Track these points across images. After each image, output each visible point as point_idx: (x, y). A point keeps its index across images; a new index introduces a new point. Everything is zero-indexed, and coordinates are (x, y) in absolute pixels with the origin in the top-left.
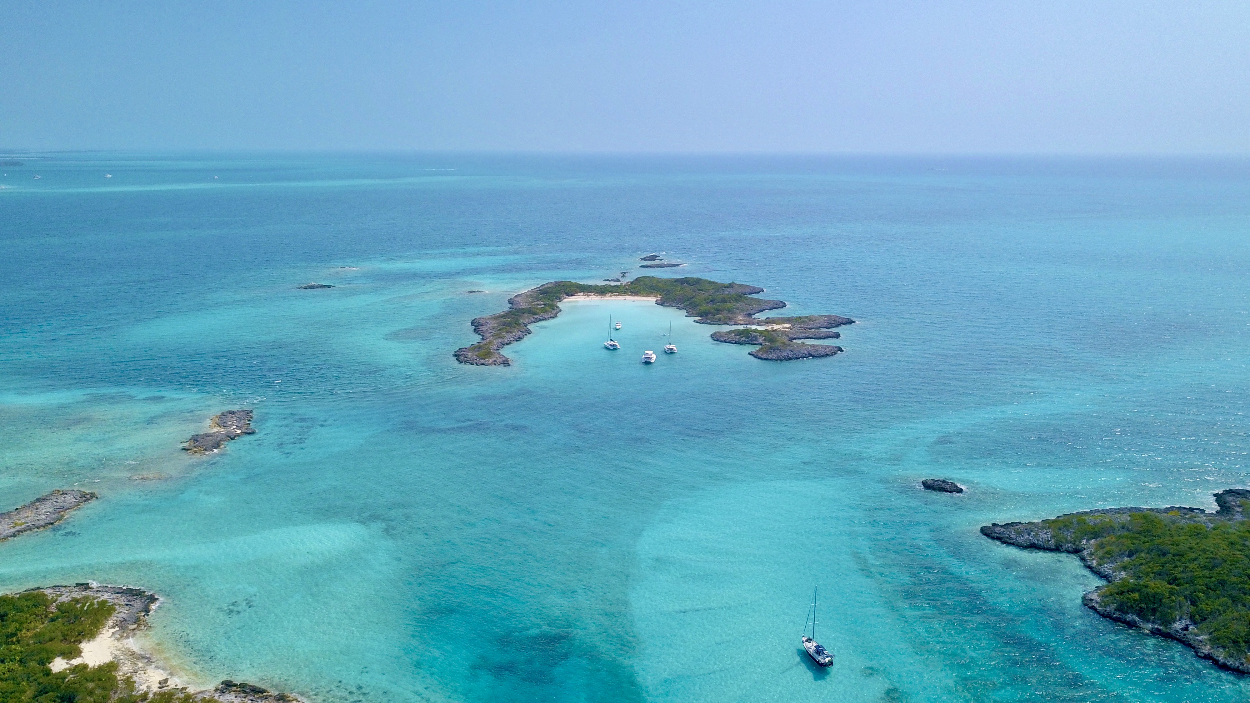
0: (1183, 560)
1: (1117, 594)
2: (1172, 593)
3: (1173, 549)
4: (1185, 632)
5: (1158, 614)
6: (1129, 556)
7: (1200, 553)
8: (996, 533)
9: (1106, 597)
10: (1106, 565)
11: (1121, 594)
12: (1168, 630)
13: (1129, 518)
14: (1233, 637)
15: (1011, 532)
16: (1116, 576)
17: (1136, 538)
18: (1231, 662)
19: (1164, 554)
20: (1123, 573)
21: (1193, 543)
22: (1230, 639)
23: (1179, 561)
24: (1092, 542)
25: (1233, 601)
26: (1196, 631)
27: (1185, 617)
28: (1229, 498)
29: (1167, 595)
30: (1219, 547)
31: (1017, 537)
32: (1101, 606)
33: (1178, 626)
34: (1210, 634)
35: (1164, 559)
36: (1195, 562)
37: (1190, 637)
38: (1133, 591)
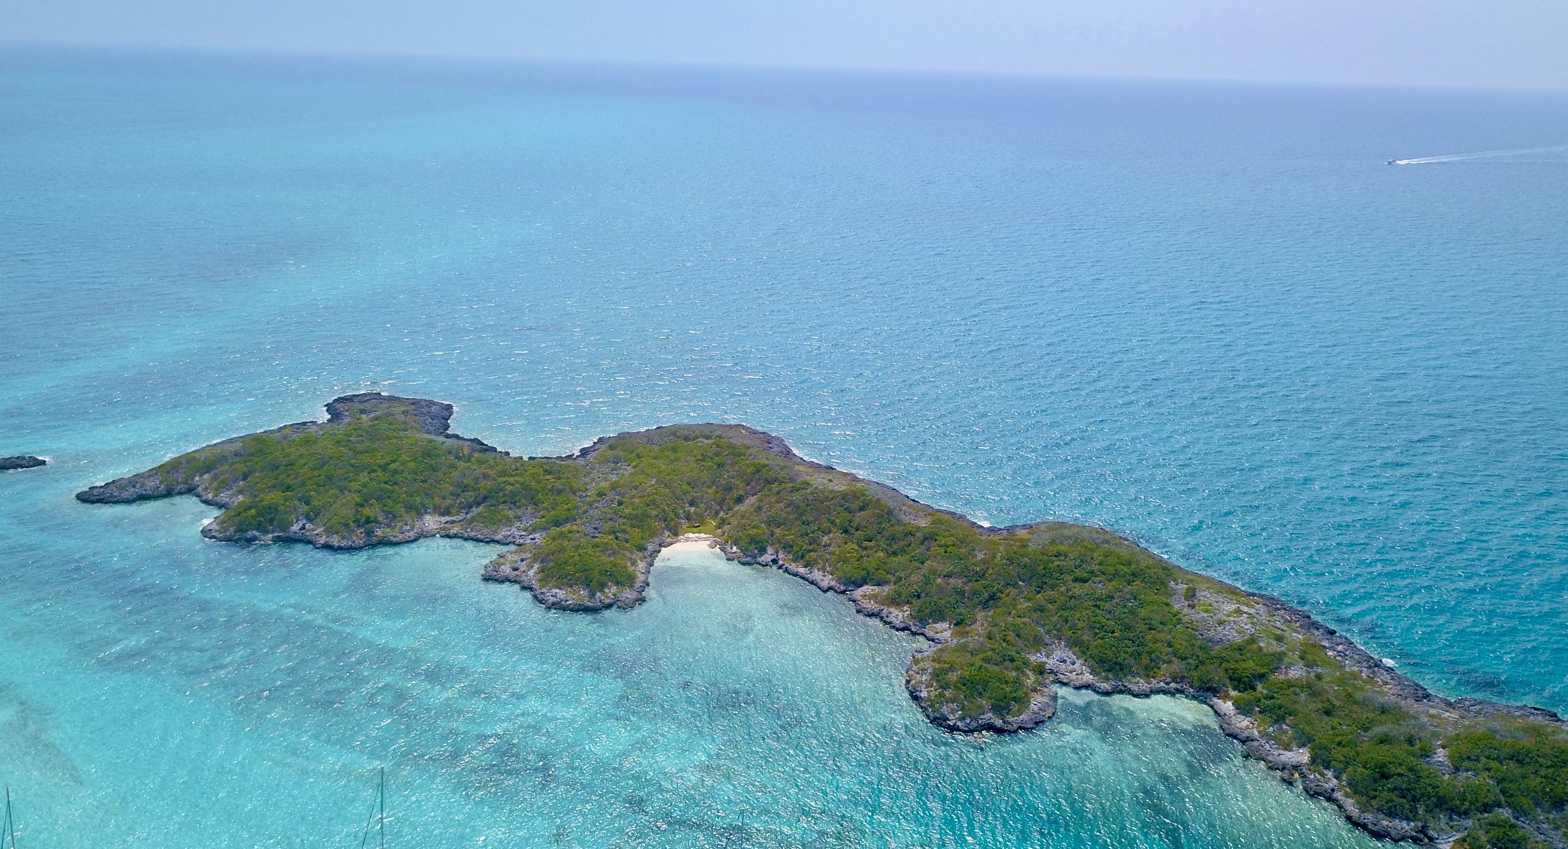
0: (295, 468)
1: (235, 516)
2: (286, 500)
3: (284, 461)
4: (303, 531)
5: (275, 523)
6: (244, 479)
7: (309, 457)
8: (94, 495)
9: (225, 522)
10: (222, 495)
11: (239, 515)
12: (287, 535)
13: (241, 445)
14: (343, 521)
15: (113, 490)
16: (233, 502)
17: (249, 461)
18: (344, 543)
19: (277, 468)
20: (240, 497)
21: (303, 450)
22: (342, 523)
23: (292, 470)
24: (206, 476)
25: (341, 491)
26: (312, 527)
27: (301, 518)
28: (338, 406)
29: (282, 502)
30: (327, 448)
31: (120, 493)
32: (221, 533)
33: (295, 528)
34: (325, 525)
35: (276, 472)
36: (306, 467)
37: (308, 534)
38: (250, 508)
